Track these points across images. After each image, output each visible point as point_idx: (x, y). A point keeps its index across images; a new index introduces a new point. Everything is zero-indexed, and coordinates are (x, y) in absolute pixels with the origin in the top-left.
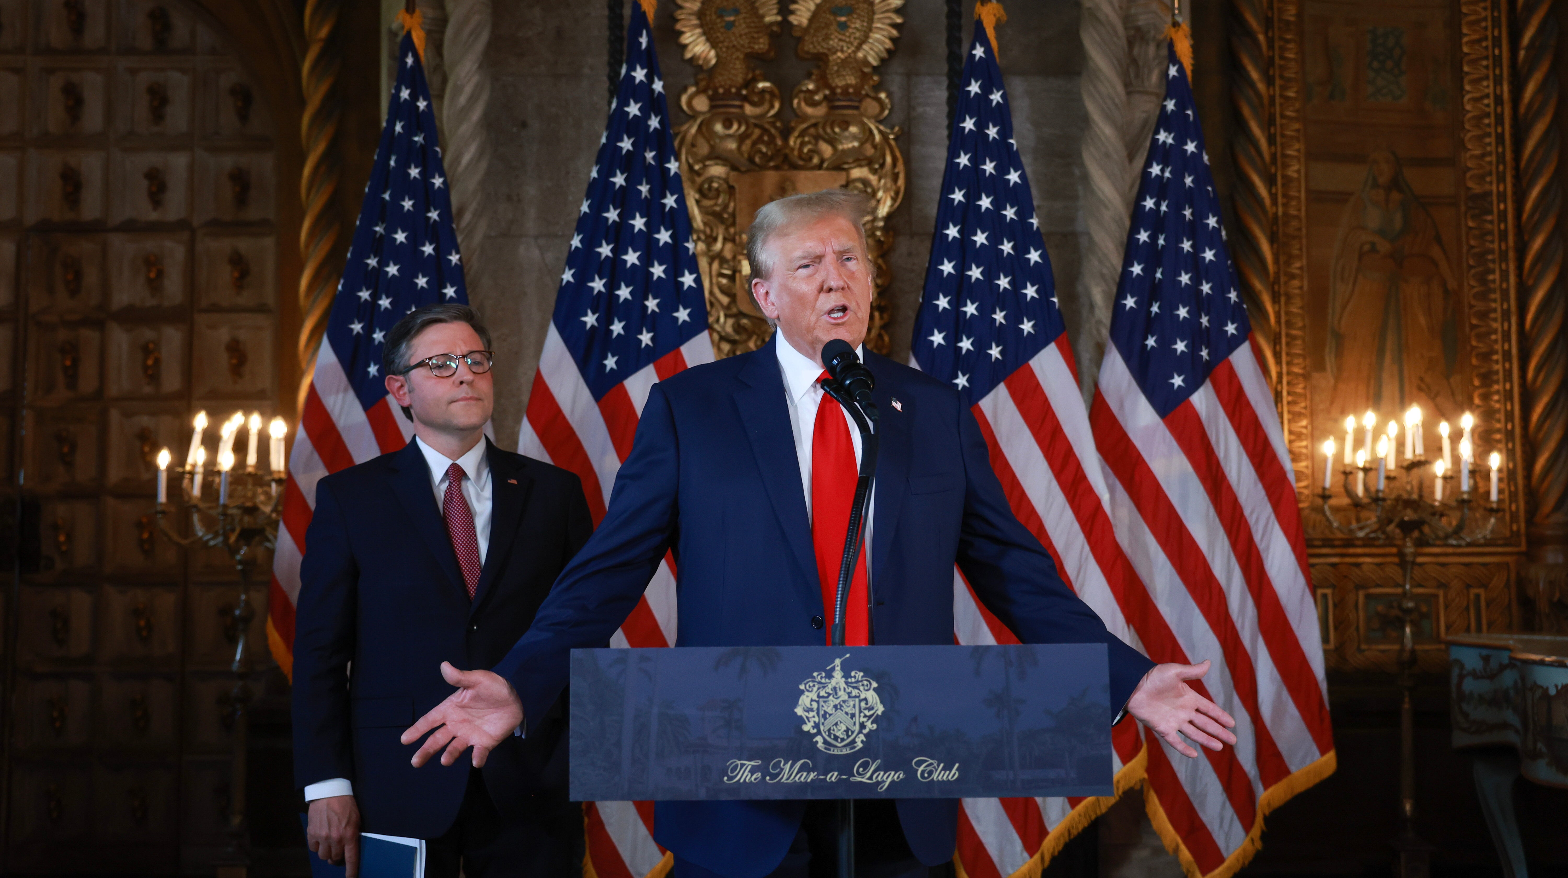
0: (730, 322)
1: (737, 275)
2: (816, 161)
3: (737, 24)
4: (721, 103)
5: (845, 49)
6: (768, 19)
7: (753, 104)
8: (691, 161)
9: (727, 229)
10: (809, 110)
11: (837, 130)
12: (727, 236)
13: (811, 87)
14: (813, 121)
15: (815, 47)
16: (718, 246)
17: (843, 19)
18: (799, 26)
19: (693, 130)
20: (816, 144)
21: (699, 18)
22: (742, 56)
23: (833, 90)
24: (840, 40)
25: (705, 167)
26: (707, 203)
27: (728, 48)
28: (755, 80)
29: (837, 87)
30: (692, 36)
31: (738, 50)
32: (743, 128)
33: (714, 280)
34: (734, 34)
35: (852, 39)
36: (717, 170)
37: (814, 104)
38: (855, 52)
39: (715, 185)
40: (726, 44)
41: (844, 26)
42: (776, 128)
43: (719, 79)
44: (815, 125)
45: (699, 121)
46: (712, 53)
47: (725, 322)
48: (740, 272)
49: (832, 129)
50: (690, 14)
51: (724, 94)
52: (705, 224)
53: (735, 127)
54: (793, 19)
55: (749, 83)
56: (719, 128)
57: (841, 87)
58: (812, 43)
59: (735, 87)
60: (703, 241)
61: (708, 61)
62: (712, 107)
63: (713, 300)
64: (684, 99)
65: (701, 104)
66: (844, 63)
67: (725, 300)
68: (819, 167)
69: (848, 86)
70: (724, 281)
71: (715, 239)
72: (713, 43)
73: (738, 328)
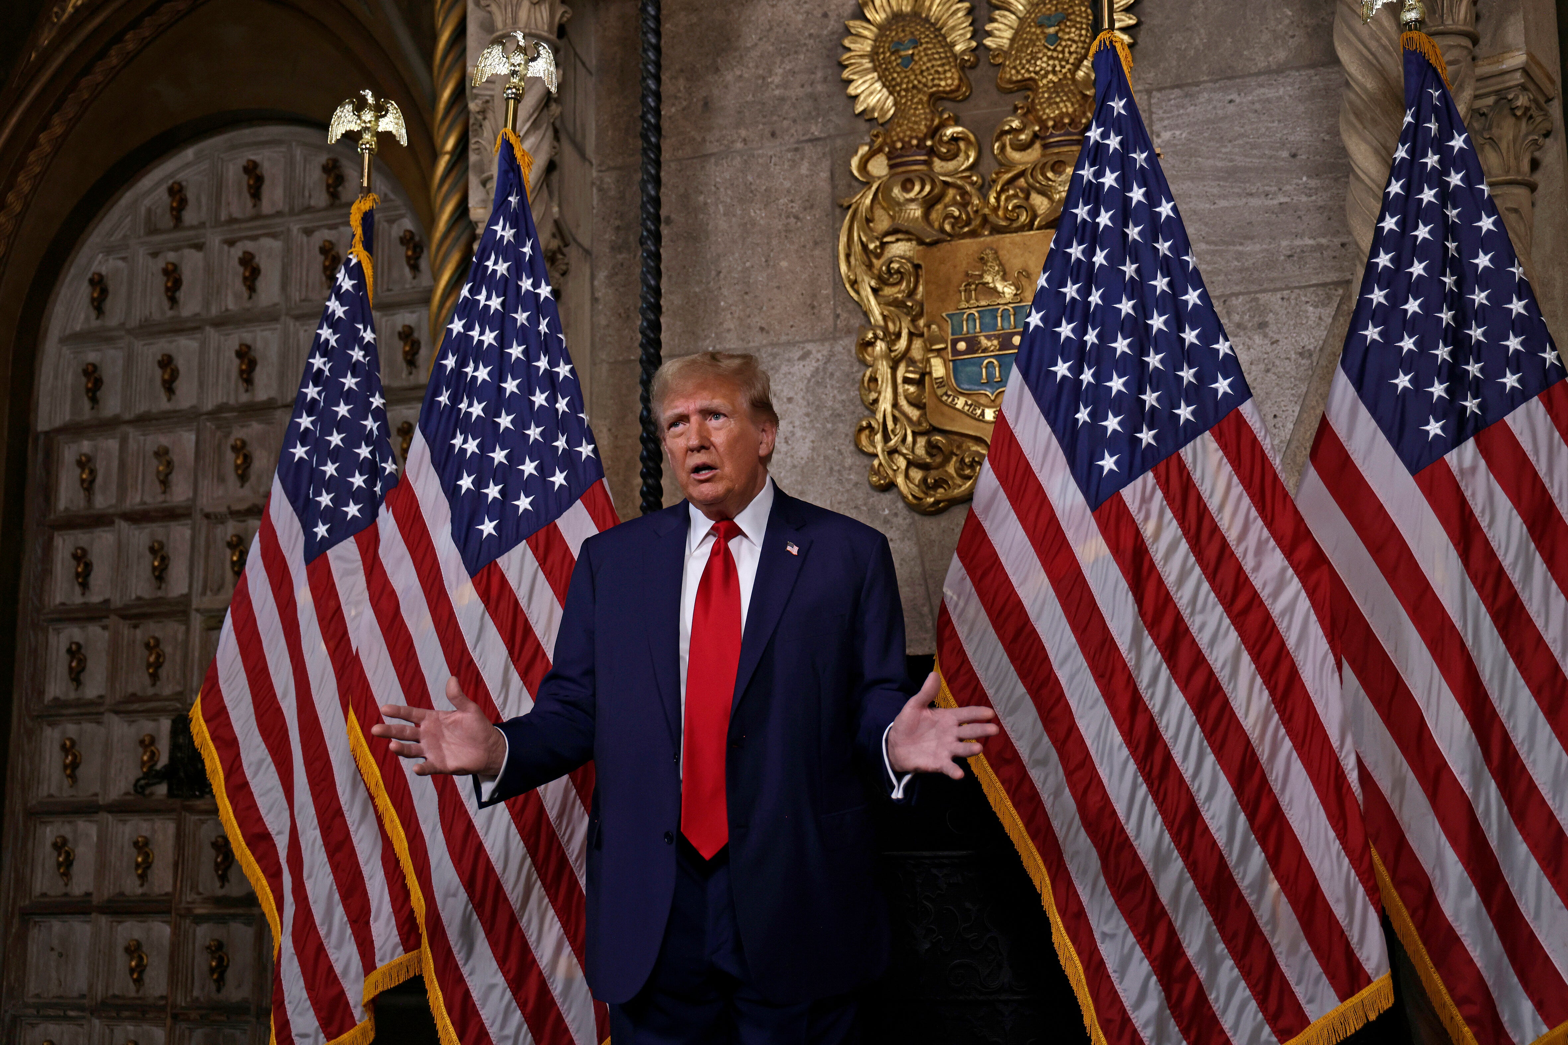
0: (922, 441)
1: (927, 378)
2: (1023, 218)
3: (916, 58)
4: (899, 160)
5: (1058, 68)
6: (959, 48)
7: (944, 158)
8: (864, 239)
9: (914, 321)
10: (1016, 156)
11: (1050, 175)
12: (912, 330)
13: (1016, 124)
14: (1021, 168)
15: (1018, 72)
16: (902, 344)
17: (1052, 30)
18: (1000, 48)
19: (868, 201)
20: (1027, 197)
21: (872, 61)
22: (925, 99)
23: (1042, 123)
24: (1051, 58)
25: (883, 245)
26: (888, 291)
27: (906, 90)
28: (943, 125)
29: (1049, 118)
30: (864, 82)
31: (919, 91)
32: (928, 188)
33: (900, 390)
34: (912, 69)
35: (1067, 55)
36: (900, 248)
37: (1023, 147)
38: (1073, 72)
39: (895, 266)
40: (904, 86)
41: (1055, 39)
42: (973, 184)
43: (898, 132)
44: (1022, 174)
45: (874, 188)
46: (890, 102)
47: (914, 442)
48: (930, 373)
49: (1044, 175)
50: (861, 56)
51: (902, 148)
52: (885, 317)
53: (917, 188)
54: (988, 42)
55: (934, 132)
56: (896, 191)
57: (1054, 119)
58: (1015, 67)
59: (916, 137)
60: (882, 340)
61: (883, 111)
62: (891, 167)
63: (897, 413)
64: (855, 162)
65: (879, 167)
66: (1057, 88)
67: (914, 413)
68: (1030, 226)
69: (1062, 115)
70: (912, 389)
71: (899, 335)
72: (890, 86)
73: (931, 448)
